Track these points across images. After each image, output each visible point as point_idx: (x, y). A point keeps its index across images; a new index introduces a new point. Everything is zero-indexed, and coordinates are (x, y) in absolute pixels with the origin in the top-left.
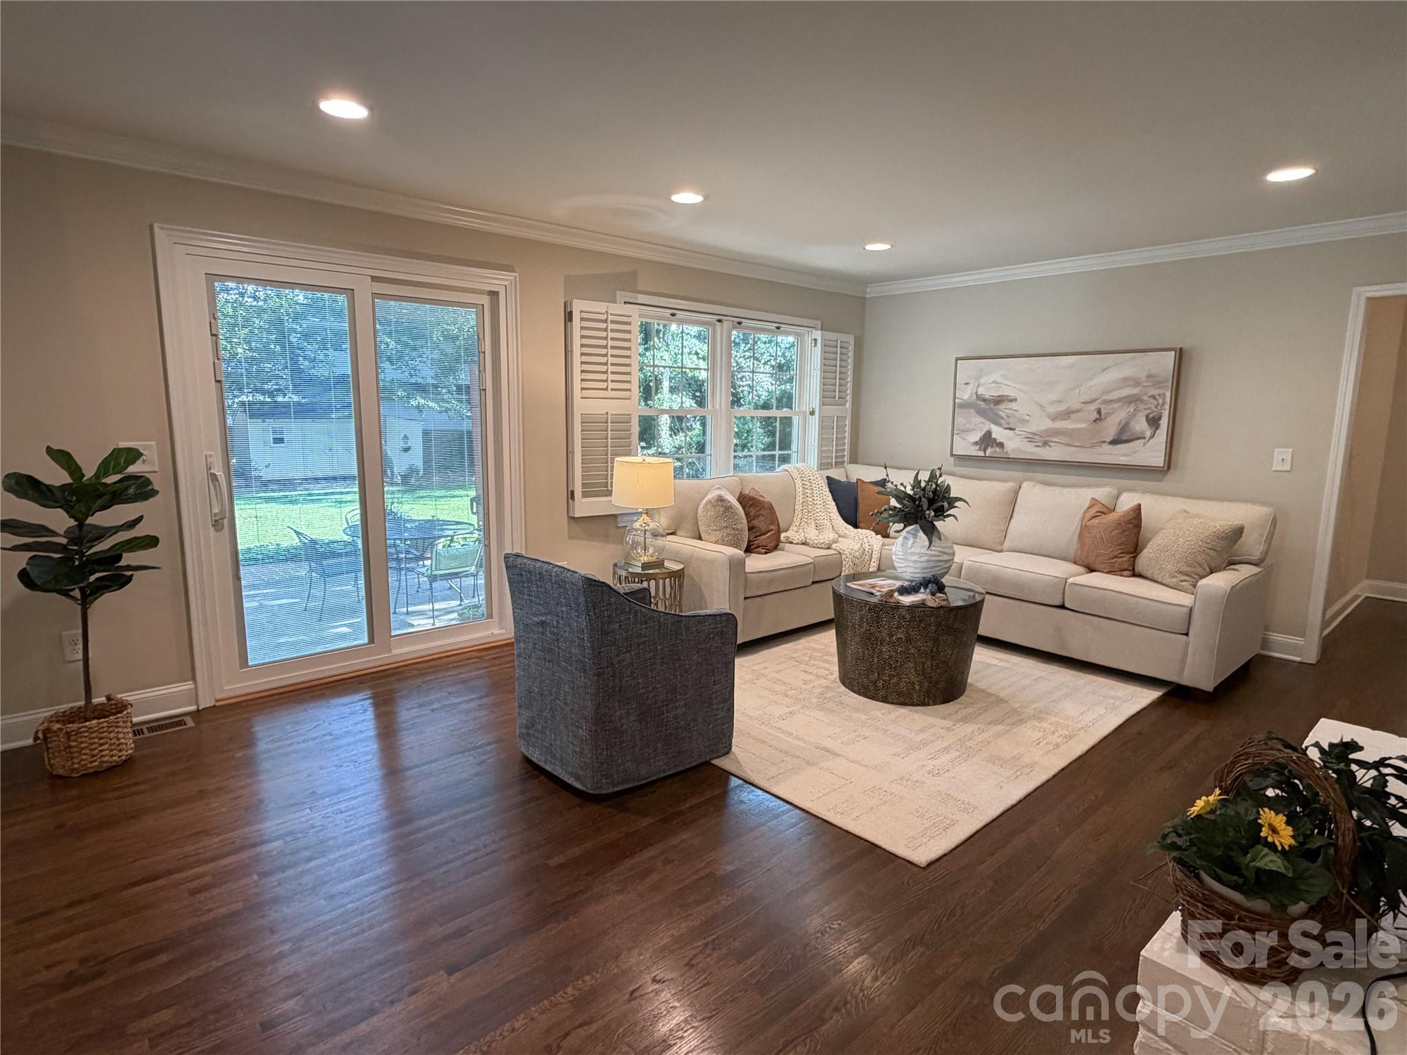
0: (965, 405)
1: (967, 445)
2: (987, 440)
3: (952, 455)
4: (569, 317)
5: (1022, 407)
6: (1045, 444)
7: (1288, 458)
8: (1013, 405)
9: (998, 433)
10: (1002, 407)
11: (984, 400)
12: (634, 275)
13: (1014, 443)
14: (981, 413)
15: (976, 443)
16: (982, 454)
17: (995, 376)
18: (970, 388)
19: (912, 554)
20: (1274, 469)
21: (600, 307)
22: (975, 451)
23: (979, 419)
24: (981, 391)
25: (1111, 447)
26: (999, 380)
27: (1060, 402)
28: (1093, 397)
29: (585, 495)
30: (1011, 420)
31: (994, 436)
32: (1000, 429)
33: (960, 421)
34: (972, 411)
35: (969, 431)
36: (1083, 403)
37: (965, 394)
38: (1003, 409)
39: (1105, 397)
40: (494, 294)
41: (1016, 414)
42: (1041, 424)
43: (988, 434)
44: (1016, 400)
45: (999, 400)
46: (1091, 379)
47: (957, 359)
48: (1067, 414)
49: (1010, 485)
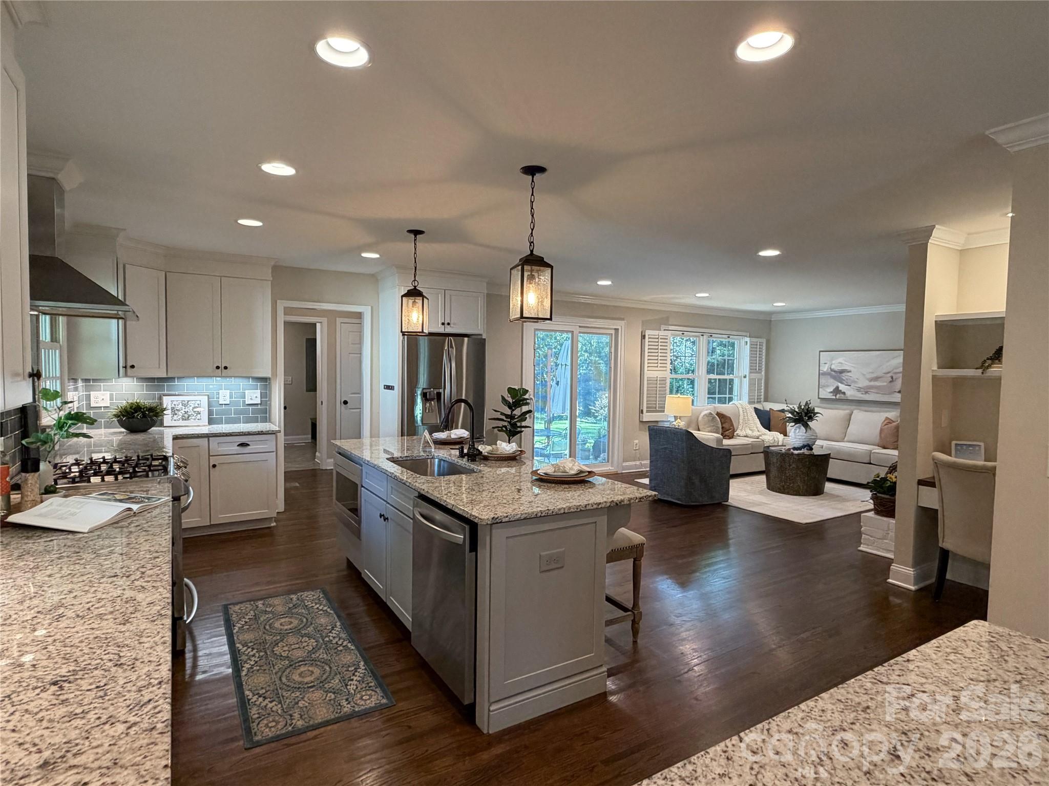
0: (825, 374)
1: (826, 393)
2: (837, 391)
3: (819, 398)
4: (643, 337)
5: (854, 375)
6: (866, 393)
8: (849, 374)
9: (842, 387)
10: (843, 375)
11: (835, 371)
12: (667, 319)
13: (850, 393)
14: (834, 378)
15: (831, 392)
16: (834, 397)
17: (840, 360)
18: (827, 365)
19: (798, 436)
21: (656, 332)
22: (831, 396)
23: (832, 381)
24: (833, 367)
25: (899, 394)
26: (843, 362)
27: (872, 373)
28: (889, 370)
29: (647, 412)
30: (848, 381)
31: (840, 389)
32: (843, 386)
33: (823, 381)
34: (829, 377)
35: (828, 386)
36: (885, 373)
37: (825, 369)
38: (844, 376)
39: (895, 371)
40: (617, 330)
41: (851, 378)
42: (863, 383)
43: (838, 387)
44: (851, 372)
45: (842, 372)
46: (888, 361)
47: (820, 351)
48: (876, 379)
49: (848, 411)
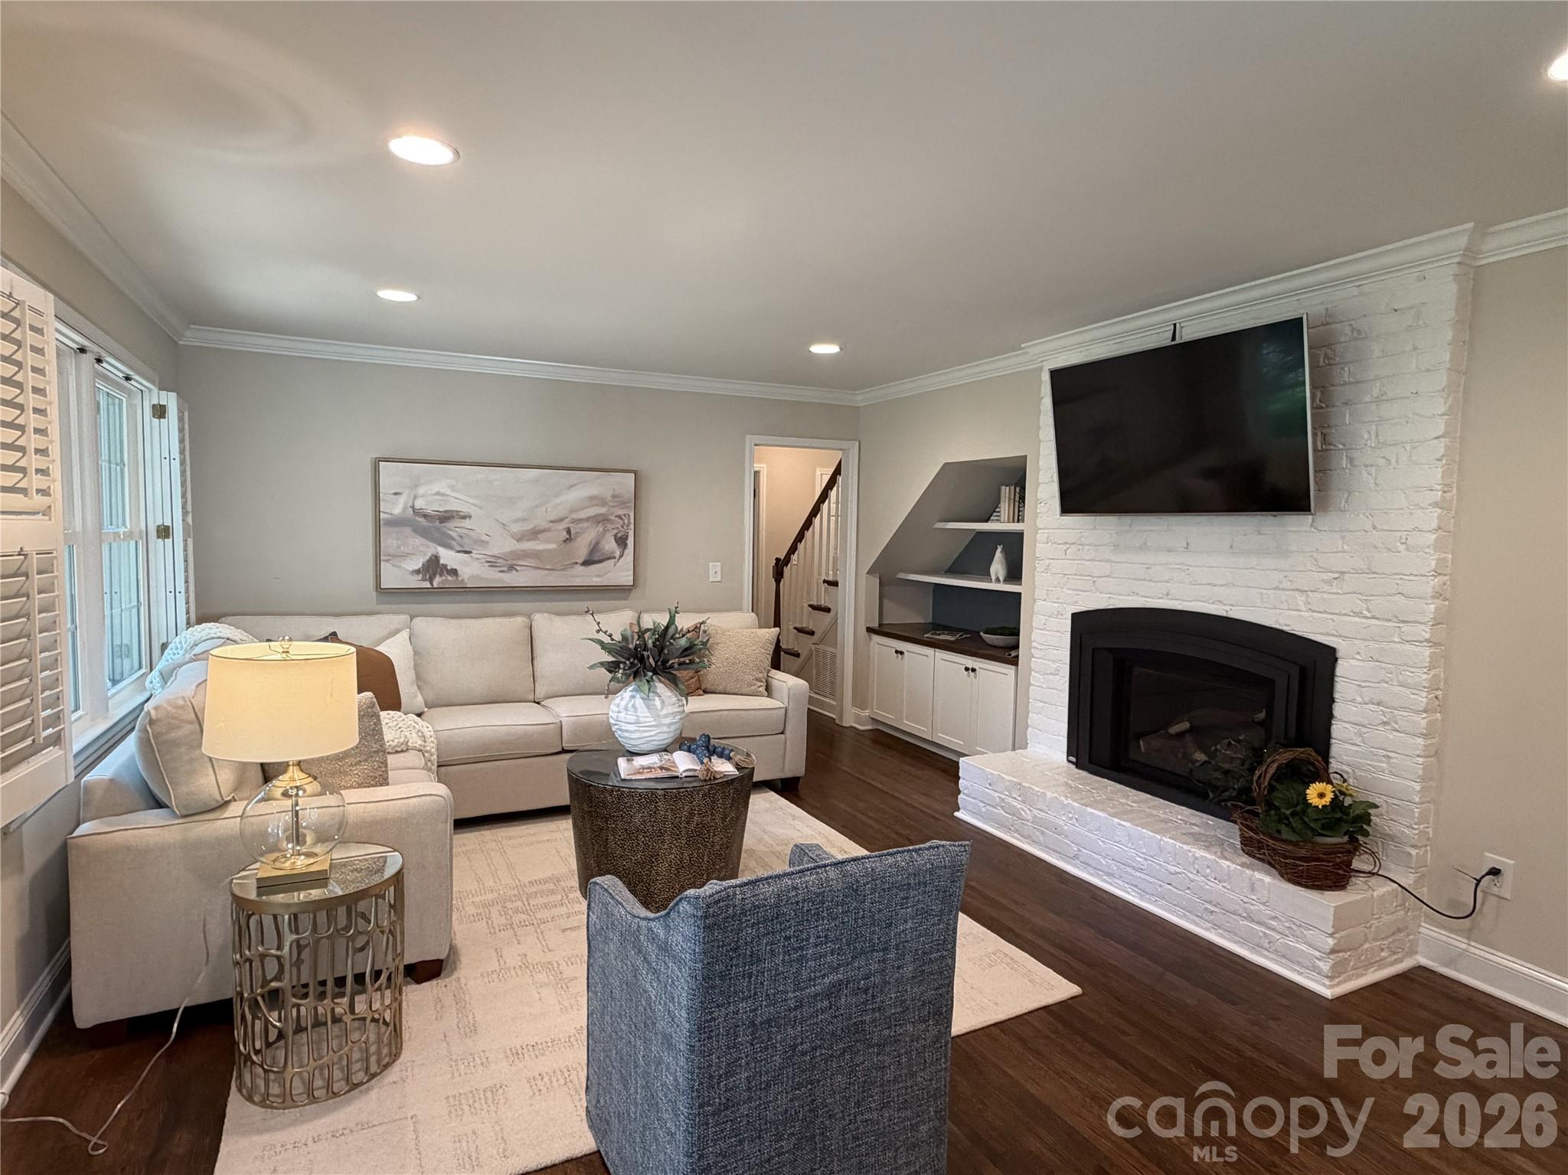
0: (396, 522)
1: (401, 573)
2: (433, 567)
3: (378, 587)
5: (477, 525)
6: (511, 568)
7: (719, 569)
8: (467, 523)
9: (448, 557)
10: (451, 524)
11: (425, 516)
13: (471, 569)
14: (424, 533)
15: (418, 572)
16: (427, 585)
17: (441, 486)
18: (402, 500)
20: (711, 580)
22: (415, 582)
23: (418, 541)
24: (419, 504)
25: (583, 568)
26: (449, 492)
27: (524, 520)
28: (561, 515)
30: (466, 540)
31: (442, 561)
32: (452, 553)
33: (389, 542)
34: (408, 530)
35: (405, 556)
36: (552, 522)
37: (394, 508)
38: (453, 528)
39: (574, 516)
41: (471, 533)
42: (503, 545)
43: (435, 559)
44: (470, 517)
45: (446, 517)
46: (557, 495)
47: (378, 460)
48: (535, 534)
